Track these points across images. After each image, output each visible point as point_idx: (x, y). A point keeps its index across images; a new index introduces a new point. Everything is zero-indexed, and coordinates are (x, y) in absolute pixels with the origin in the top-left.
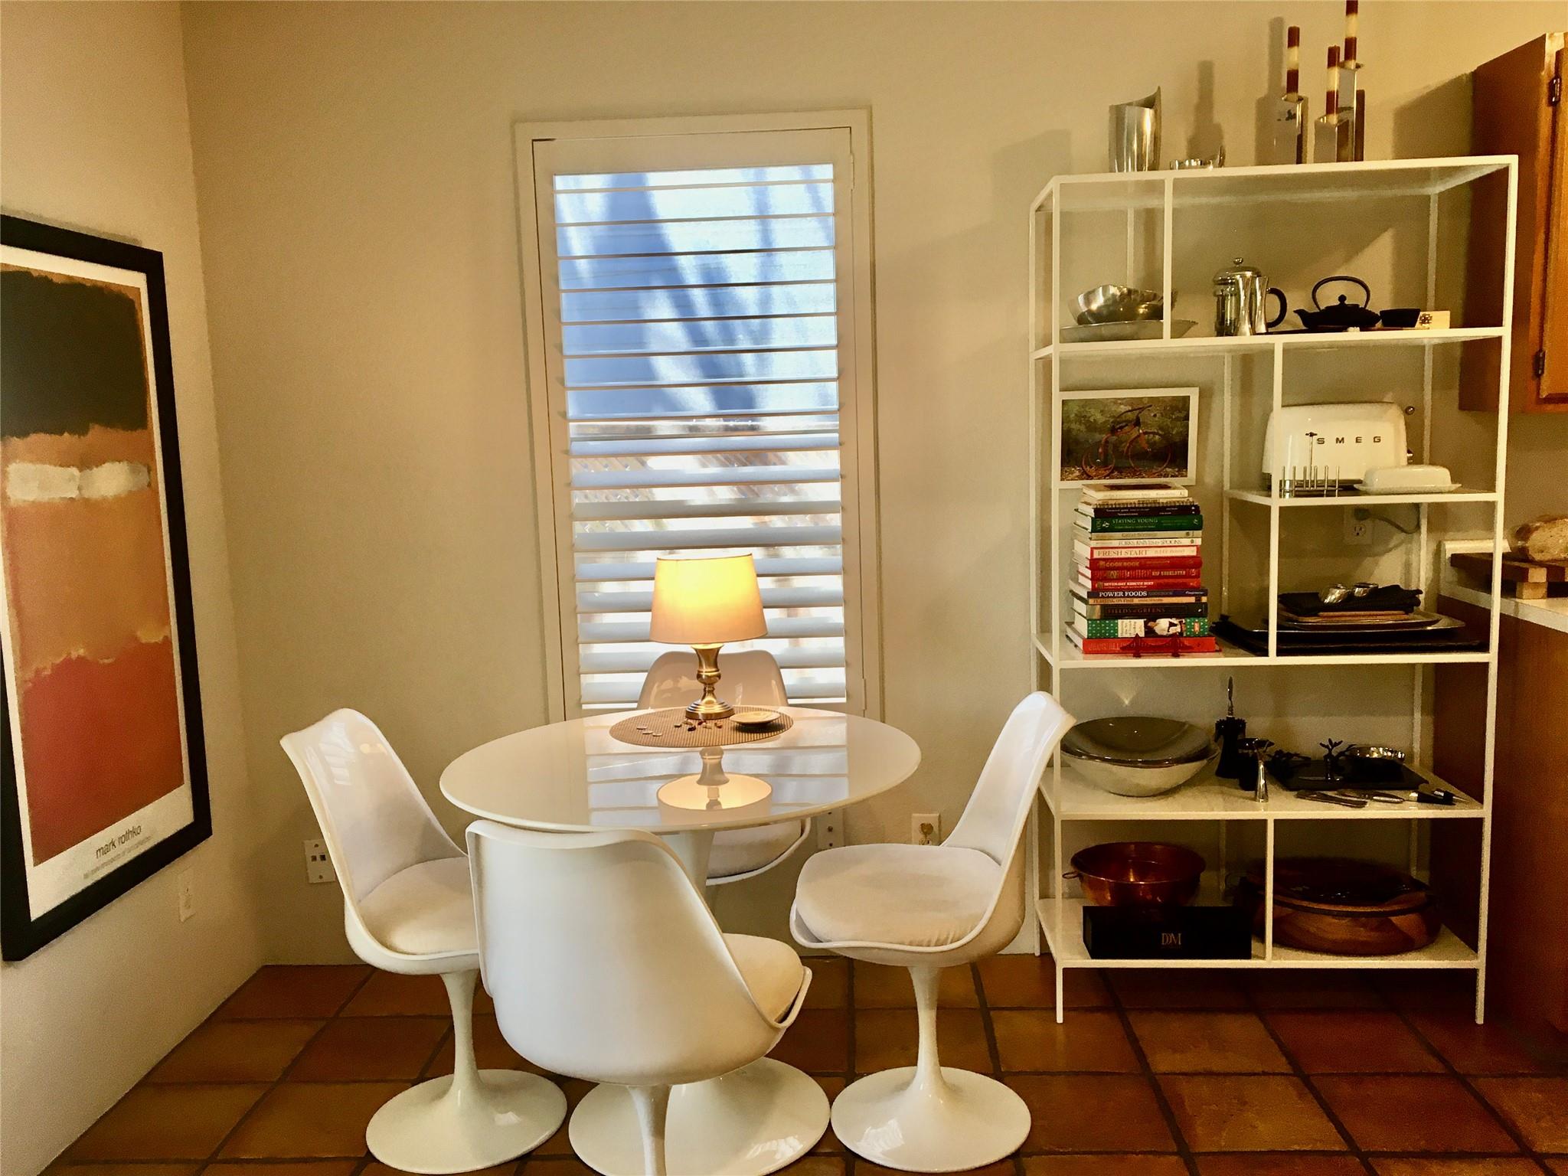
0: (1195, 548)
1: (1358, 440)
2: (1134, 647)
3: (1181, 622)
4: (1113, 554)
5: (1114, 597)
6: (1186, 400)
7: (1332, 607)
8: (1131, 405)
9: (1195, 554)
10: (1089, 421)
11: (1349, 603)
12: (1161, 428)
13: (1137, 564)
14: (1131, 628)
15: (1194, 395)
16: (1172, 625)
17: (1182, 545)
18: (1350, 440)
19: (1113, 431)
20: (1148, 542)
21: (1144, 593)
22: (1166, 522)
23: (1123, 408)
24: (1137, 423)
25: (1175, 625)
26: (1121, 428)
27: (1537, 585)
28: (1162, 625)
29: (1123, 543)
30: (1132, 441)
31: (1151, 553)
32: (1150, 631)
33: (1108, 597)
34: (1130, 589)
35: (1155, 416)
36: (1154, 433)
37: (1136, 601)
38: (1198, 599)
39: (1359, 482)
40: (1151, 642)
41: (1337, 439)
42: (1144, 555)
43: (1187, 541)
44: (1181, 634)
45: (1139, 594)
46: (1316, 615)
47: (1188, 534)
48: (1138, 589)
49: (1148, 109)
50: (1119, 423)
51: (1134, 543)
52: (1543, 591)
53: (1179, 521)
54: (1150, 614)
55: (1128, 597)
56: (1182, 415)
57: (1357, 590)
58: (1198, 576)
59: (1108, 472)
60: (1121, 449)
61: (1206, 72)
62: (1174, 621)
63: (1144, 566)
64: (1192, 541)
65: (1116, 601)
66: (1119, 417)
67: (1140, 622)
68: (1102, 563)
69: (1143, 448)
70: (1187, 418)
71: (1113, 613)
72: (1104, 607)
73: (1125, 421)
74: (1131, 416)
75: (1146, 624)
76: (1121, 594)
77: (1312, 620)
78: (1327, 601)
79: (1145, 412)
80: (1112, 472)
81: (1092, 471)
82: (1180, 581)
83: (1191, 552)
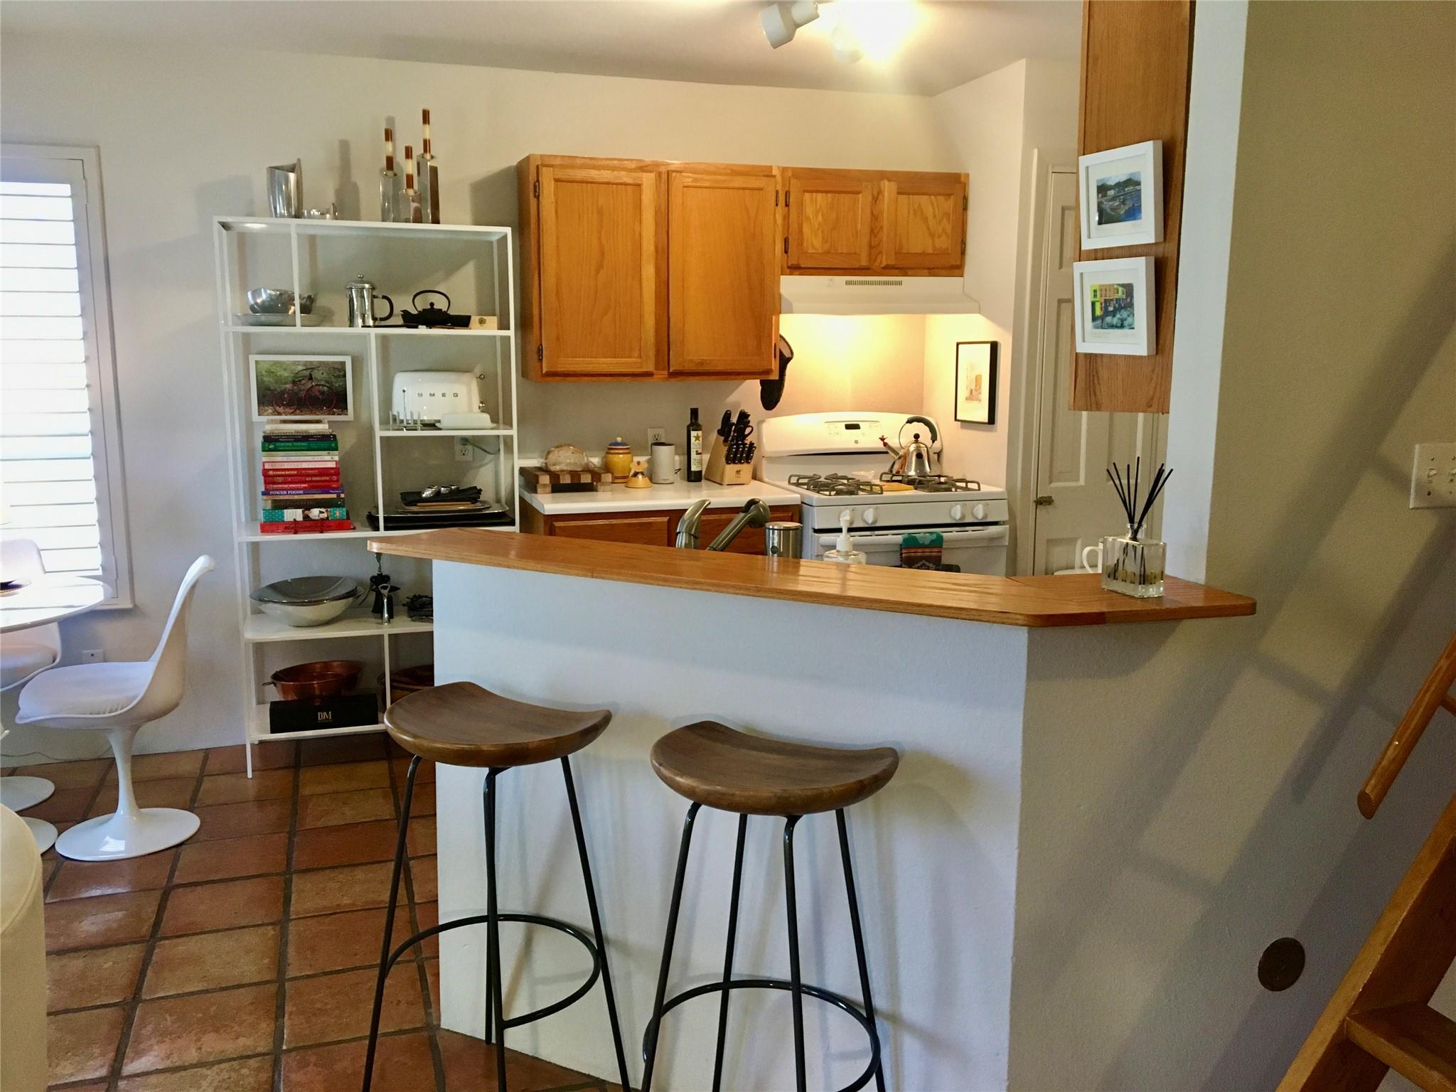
0: (334, 463)
1: (444, 395)
2: (295, 527)
3: (327, 511)
4: (278, 466)
5: (280, 495)
6: (343, 364)
7: (428, 500)
8: (305, 366)
9: (334, 466)
10: (276, 376)
11: (437, 497)
12: (327, 382)
13: (295, 472)
14: (293, 515)
15: (348, 361)
16: (321, 512)
17: (326, 460)
18: (439, 395)
19: (294, 383)
20: (302, 458)
21: (301, 492)
22: (313, 445)
23: (300, 368)
24: (311, 378)
25: (323, 513)
26: (300, 381)
27: (545, 485)
28: (315, 513)
29: (285, 459)
30: (307, 391)
31: (305, 465)
32: (306, 517)
33: (277, 495)
34: (291, 489)
35: (323, 374)
36: (323, 385)
37: (296, 497)
38: (338, 496)
39: (439, 421)
40: (308, 524)
41: (430, 394)
42: (300, 467)
43: (328, 458)
44: (328, 518)
45: (298, 492)
46: (416, 505)
47: (329, 453)
48: (298, 489)
49: (291, 174)
50: (298, 378)
51: (293, 459)
52: (549, 489)
53: (323, 444)
54: (306, 506)
55: (290, 494)
56: (342, 373)
57: (442, 489)
58: (337, 481)
59: (292, 410)
60: (300, 396)
61: (345, 147)
62: (323, 510)
63: (300, 475)
64: (332, 458)
65: (282, 498)
66: (297, 373)
67: (300, 511)
68: (271, 473)
69: (316, 395)
70: (344, 376)
71: (280, 505)
72: (274, 501)
73: (301, 377)
74: (307, 373)
75: (303, 512)
76: (285, 492)
77: (415, 509)
78: (424, 495)
79: (316, 371)
80: (295, 411)
81: (281, 409)
82: (326, 483)
83: (333, 465)
